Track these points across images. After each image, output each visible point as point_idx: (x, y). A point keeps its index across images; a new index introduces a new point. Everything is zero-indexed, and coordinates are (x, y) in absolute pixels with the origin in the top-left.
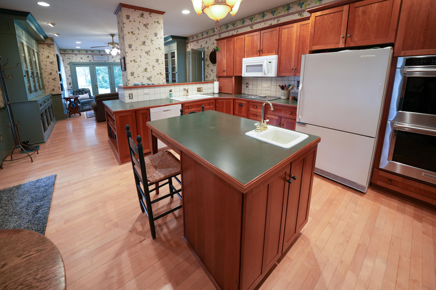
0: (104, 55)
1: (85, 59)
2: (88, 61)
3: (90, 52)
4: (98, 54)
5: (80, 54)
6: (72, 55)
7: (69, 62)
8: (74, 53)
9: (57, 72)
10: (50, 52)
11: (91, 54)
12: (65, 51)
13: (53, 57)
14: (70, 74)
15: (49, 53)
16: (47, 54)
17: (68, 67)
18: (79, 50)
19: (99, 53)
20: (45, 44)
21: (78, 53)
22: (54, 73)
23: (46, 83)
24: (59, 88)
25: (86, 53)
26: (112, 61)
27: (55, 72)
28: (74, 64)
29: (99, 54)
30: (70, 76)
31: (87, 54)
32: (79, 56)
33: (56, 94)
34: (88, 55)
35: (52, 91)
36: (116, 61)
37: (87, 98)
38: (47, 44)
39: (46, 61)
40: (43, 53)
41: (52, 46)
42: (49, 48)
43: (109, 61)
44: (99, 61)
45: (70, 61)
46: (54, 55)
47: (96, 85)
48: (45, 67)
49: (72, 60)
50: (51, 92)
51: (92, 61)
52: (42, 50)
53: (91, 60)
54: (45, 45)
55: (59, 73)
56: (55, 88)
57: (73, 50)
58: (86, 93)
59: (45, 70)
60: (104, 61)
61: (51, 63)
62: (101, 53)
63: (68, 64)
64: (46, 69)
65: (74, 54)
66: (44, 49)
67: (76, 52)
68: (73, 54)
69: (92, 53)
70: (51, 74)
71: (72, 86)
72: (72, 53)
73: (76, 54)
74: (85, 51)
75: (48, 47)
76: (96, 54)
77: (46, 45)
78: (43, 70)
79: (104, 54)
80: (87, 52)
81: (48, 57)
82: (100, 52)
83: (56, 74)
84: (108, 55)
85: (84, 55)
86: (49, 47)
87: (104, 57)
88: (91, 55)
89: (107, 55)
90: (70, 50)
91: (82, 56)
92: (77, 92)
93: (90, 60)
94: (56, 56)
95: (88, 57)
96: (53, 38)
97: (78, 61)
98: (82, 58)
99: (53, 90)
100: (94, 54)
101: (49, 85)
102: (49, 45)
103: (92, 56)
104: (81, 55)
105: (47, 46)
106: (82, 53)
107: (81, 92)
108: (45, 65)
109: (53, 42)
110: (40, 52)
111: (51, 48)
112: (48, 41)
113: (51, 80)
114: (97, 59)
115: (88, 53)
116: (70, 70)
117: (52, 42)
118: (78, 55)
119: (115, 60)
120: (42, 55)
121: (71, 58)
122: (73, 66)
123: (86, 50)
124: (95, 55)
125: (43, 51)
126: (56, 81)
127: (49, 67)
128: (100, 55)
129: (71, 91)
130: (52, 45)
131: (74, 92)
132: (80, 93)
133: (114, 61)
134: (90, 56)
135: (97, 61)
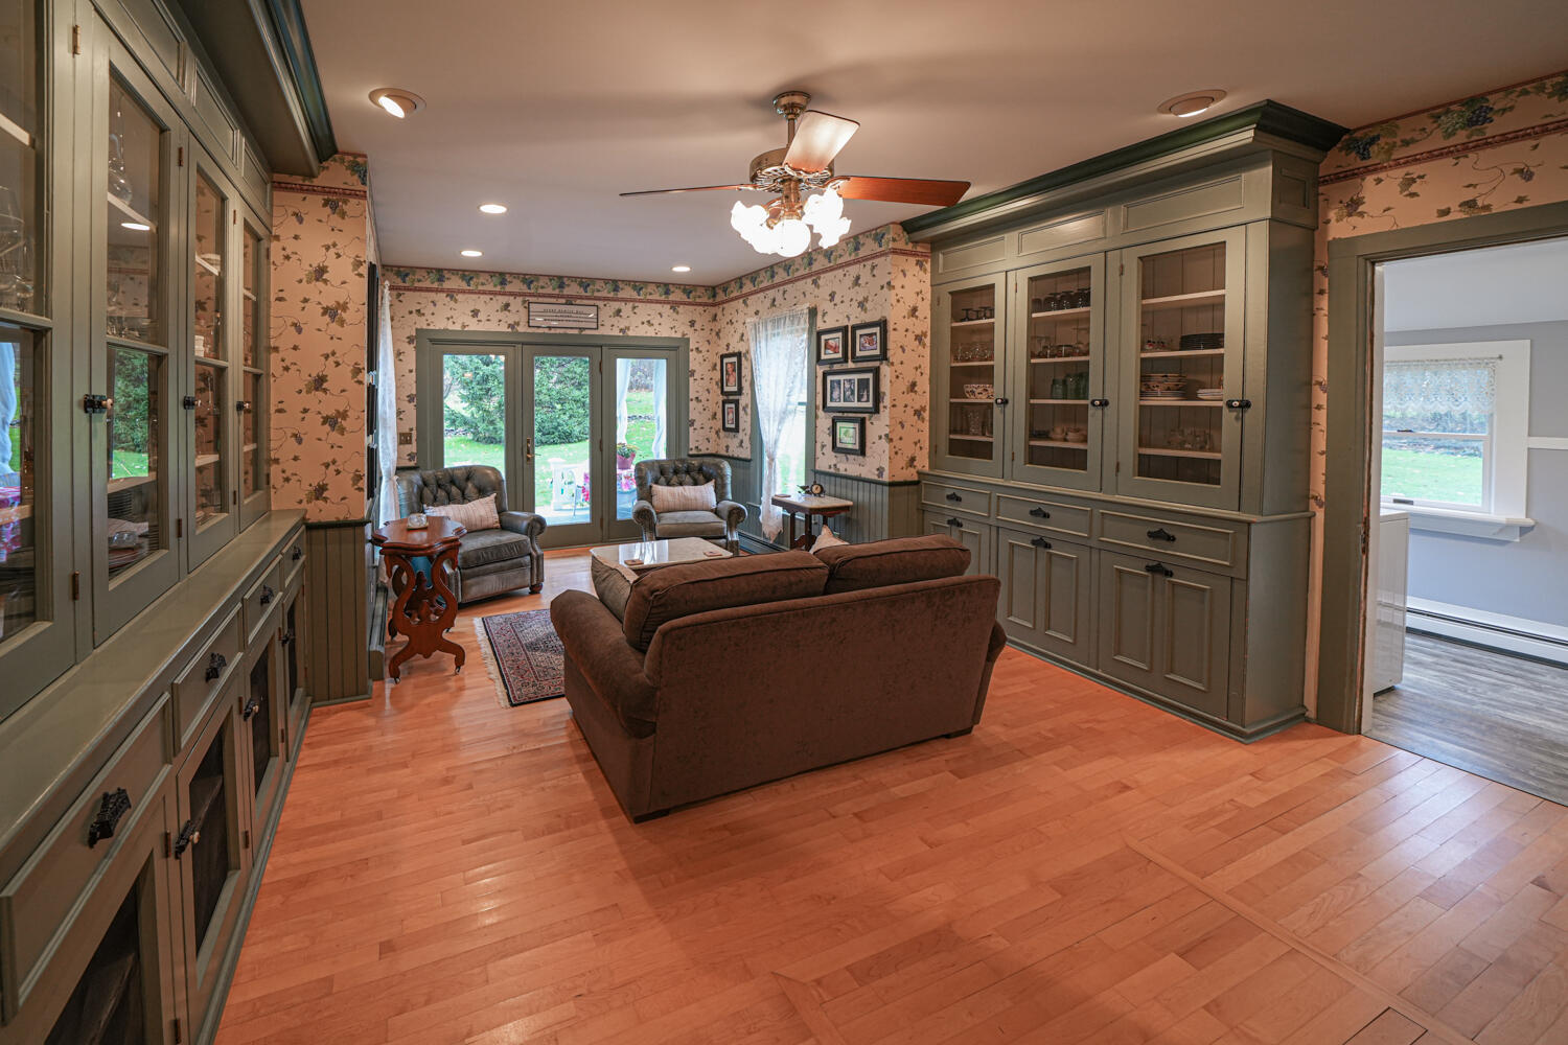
0: (578, 302)
1: (488, 316)
2: (504, 328)
3: (516, 286)
4: (550, 296)
5: (471, 292)
6: (432, 296)
7: (417, 330)
8: (447, 285)
9: (357, 371)
10: (335, 245)
11: (521, 294)
12: (404, 277)
13: (351, 276)
14: (414, 392)
15: (328, 248)
16: (317, 257)
17: (410, 352)
18: (468, 274)
19: (557, 292)
20: (313, 190)
21: (464, 285)
22: (339, 378)
23: (279, 442)
24: (358, 478)
25: (498, 289)
26: (616, 332)
27: (347, 370)
28: (434, 341)
29: (558, 297)
30: (411, 398)
31: (504, 294)
32: (467, 302)
33: (332, 519)
34: (504, 299)
35: (309, 502)
36: (630, 333)
37: (485, 524)
38: (324, 190)
39: (306, 300)
40: (291, 245)
41: (351, 206)
42: (335, 217)
43: (602, 331)
44: (553, 331)
45: (422, 324)
46: (358, 264)
47: (525, 450)
48: (291, 336)
49: (431, 319)
50: (304, 505)
51: (522, 329)
52: (285, 227)
53: (518, 324)
54: (309, 197)
55: (367, 378)
56: (330, 478)
57: (440, 273)
58: (482, 492)
59: (291, 356)
60: (576, 332)
61: (332, 312)
62: (566, 291)
63: (410, 340)
64: (295, 348)
65: (442, 291)
66: (301, 221)
67: (454, 283)
68: (437, 291)
69: (524, 288)
70: (319, 383)
71: (413, 448)
72: (436, 285)
73: (451, 294)
74: (496, 280)
75: (328, 210)
76: (544, 296)
77: (319, 199)
78: (273, 356)
79: (581, 298)
80: (503, 283)
81: (320, 273)
82: (561, 286)
83: (350, 384)
84: (597, 303)
85: (487, 298)
86: (334, 207)
87: (580, 309)
88: (520, 299)
89: (591, 302)
90: (429, 270)
91: (479, 302)
92: (439, 486)
93: (511, 322)
94: (364, 270)
95: (506, 307)
96: (365, 156)
97: (458, 327)
98: (475, 313)
99: (320, 491)
100: (531, 295)
101: (296, 459)
102: (335, 200)
103: (524, 302)
104: (475, 296)
105: (325, 205)
106: (480, 288)
107: (459, 488)
108: (295, 325)
109: (364, 183)
110: (277, 238)
111: (343, 215)
112: (335, 175)
113: (314, 427)
114: (545, 318)
115: (508, 288)
116: (414, 368)
117: (353, 182)
118: (460, 297)
119: (628, 328)
120: (287, 258)
121: (428, 310)
122: (431, 347)
123: (502, 274)
124: (541, 300)
125: (296, 237)
126: (342, 431)
127: (319, 336)
128: (564, 301)
129: (410, 483)
130: (353, 201)
131: (425, 484)
132: (454, 490)
133: (621, 330)
134: (516, 304)
135: (547, 331)
